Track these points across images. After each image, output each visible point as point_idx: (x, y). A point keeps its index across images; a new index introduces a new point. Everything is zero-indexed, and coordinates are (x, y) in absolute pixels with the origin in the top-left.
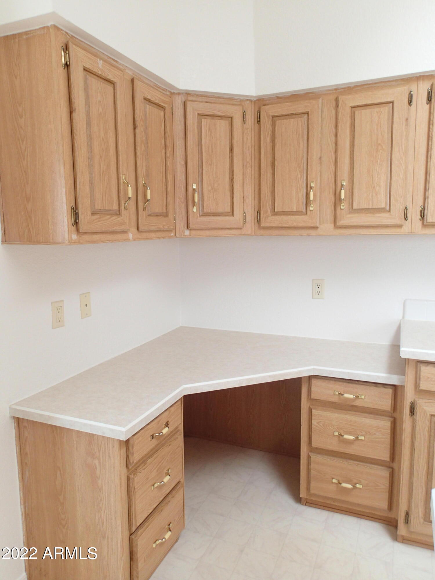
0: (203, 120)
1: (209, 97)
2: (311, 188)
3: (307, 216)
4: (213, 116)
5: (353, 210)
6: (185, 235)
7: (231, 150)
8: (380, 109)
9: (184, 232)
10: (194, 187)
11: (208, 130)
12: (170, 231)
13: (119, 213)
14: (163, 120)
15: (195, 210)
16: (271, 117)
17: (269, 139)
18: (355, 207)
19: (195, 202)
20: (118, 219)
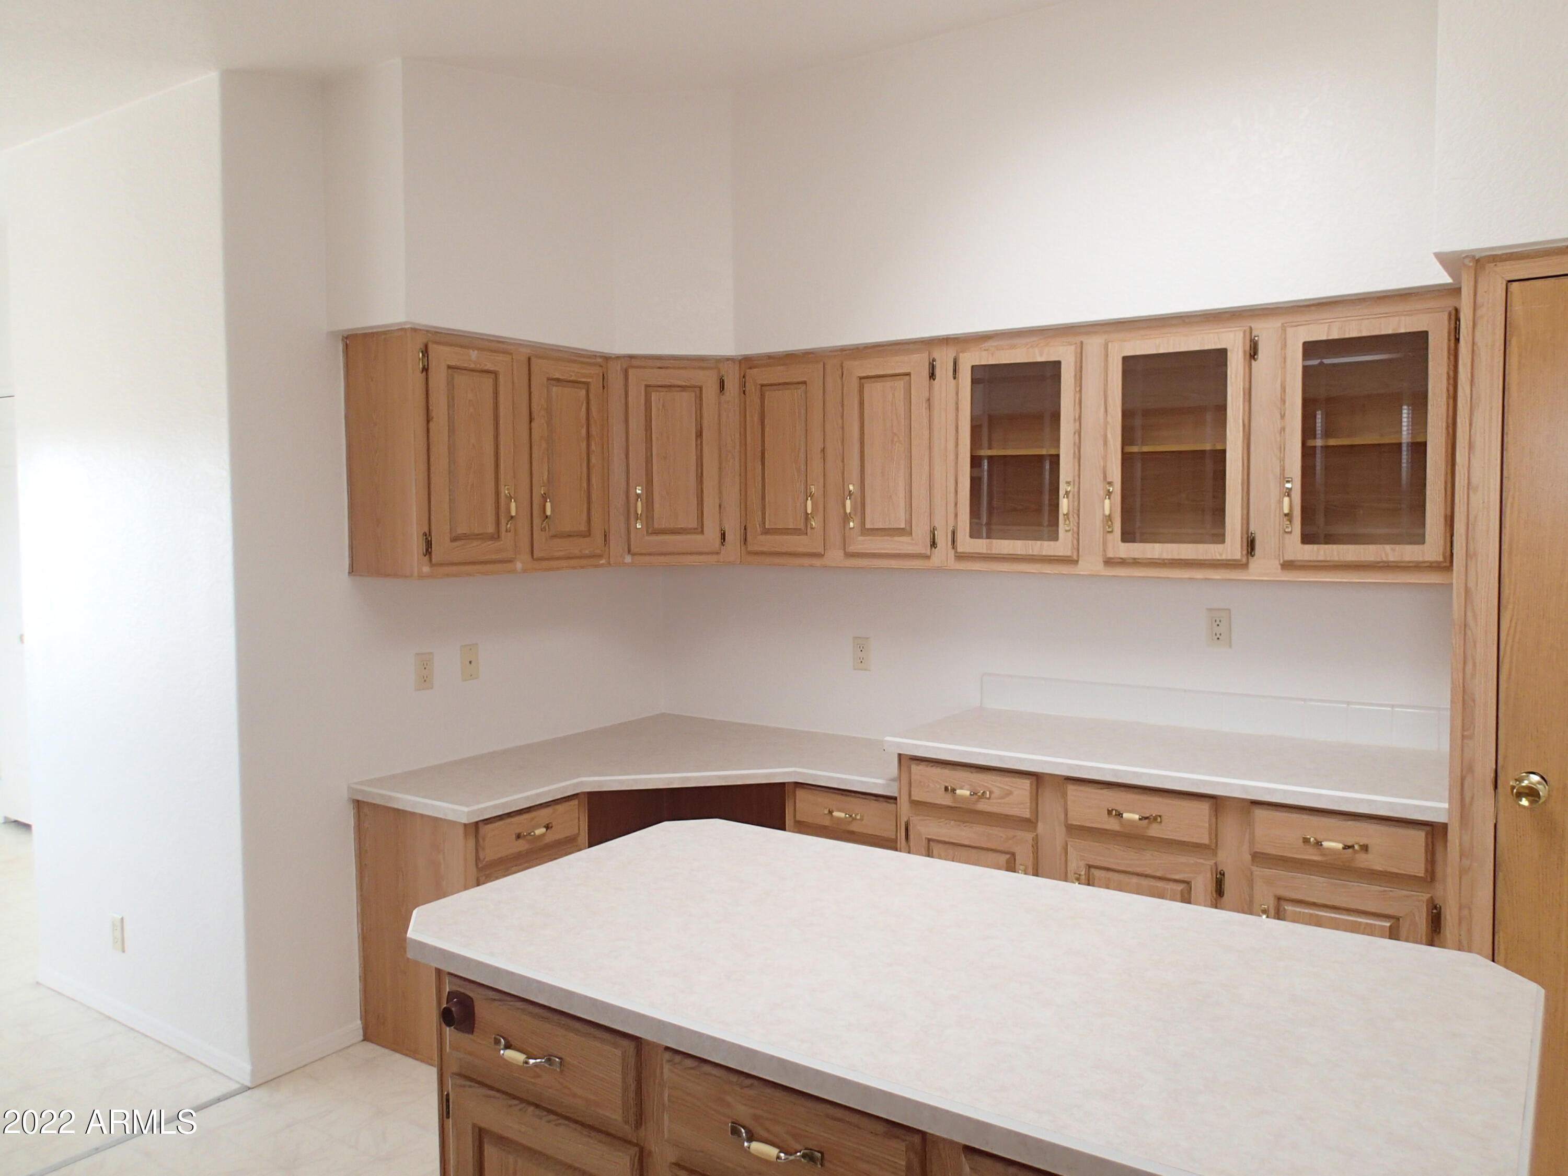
0: (653, 394)
1: (665, 360)
2: (811, 495)
3: (806, 537)
4: (670, 387)
5: (866, 531)
6: (625, 563)
7: (699, 435)
8: (894, 383)
9: (624, 558)
10: (639, 492)
11: (661, 407)
12: (600, 556)
13: (499, 536)
14: (583, 403)
15: (639, 526)
16: (759, 386)
17: (756, 418)
18: (868, 526)
19: (638, 514)
20: (496, 544)
